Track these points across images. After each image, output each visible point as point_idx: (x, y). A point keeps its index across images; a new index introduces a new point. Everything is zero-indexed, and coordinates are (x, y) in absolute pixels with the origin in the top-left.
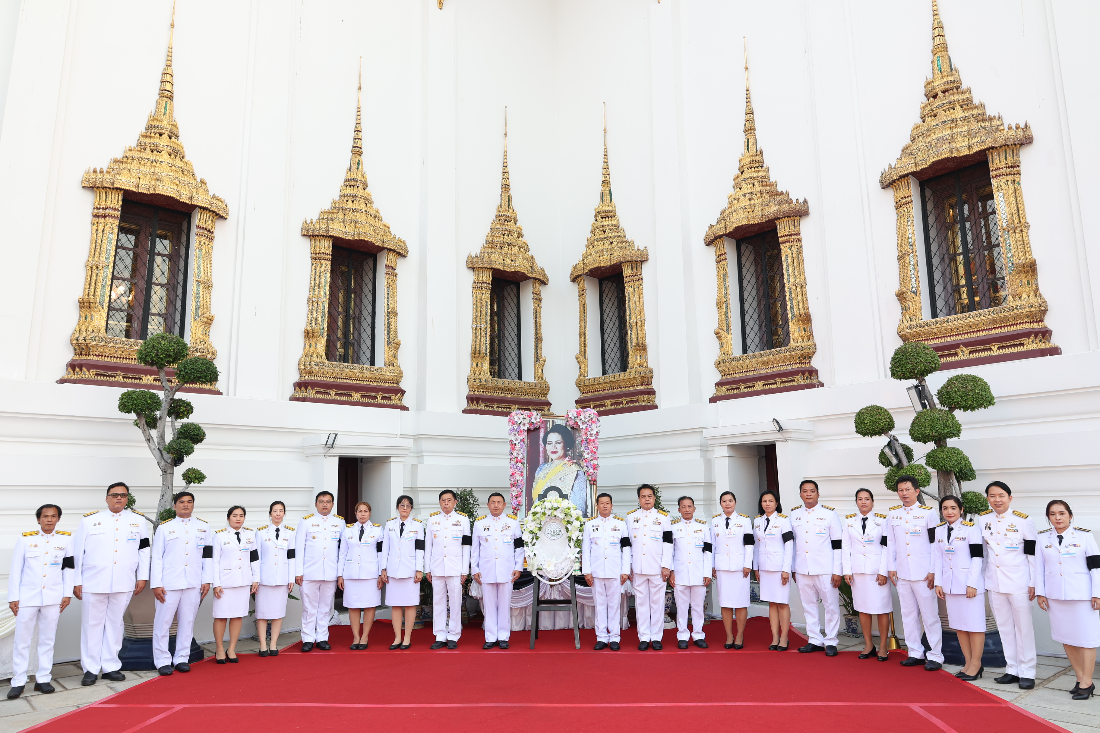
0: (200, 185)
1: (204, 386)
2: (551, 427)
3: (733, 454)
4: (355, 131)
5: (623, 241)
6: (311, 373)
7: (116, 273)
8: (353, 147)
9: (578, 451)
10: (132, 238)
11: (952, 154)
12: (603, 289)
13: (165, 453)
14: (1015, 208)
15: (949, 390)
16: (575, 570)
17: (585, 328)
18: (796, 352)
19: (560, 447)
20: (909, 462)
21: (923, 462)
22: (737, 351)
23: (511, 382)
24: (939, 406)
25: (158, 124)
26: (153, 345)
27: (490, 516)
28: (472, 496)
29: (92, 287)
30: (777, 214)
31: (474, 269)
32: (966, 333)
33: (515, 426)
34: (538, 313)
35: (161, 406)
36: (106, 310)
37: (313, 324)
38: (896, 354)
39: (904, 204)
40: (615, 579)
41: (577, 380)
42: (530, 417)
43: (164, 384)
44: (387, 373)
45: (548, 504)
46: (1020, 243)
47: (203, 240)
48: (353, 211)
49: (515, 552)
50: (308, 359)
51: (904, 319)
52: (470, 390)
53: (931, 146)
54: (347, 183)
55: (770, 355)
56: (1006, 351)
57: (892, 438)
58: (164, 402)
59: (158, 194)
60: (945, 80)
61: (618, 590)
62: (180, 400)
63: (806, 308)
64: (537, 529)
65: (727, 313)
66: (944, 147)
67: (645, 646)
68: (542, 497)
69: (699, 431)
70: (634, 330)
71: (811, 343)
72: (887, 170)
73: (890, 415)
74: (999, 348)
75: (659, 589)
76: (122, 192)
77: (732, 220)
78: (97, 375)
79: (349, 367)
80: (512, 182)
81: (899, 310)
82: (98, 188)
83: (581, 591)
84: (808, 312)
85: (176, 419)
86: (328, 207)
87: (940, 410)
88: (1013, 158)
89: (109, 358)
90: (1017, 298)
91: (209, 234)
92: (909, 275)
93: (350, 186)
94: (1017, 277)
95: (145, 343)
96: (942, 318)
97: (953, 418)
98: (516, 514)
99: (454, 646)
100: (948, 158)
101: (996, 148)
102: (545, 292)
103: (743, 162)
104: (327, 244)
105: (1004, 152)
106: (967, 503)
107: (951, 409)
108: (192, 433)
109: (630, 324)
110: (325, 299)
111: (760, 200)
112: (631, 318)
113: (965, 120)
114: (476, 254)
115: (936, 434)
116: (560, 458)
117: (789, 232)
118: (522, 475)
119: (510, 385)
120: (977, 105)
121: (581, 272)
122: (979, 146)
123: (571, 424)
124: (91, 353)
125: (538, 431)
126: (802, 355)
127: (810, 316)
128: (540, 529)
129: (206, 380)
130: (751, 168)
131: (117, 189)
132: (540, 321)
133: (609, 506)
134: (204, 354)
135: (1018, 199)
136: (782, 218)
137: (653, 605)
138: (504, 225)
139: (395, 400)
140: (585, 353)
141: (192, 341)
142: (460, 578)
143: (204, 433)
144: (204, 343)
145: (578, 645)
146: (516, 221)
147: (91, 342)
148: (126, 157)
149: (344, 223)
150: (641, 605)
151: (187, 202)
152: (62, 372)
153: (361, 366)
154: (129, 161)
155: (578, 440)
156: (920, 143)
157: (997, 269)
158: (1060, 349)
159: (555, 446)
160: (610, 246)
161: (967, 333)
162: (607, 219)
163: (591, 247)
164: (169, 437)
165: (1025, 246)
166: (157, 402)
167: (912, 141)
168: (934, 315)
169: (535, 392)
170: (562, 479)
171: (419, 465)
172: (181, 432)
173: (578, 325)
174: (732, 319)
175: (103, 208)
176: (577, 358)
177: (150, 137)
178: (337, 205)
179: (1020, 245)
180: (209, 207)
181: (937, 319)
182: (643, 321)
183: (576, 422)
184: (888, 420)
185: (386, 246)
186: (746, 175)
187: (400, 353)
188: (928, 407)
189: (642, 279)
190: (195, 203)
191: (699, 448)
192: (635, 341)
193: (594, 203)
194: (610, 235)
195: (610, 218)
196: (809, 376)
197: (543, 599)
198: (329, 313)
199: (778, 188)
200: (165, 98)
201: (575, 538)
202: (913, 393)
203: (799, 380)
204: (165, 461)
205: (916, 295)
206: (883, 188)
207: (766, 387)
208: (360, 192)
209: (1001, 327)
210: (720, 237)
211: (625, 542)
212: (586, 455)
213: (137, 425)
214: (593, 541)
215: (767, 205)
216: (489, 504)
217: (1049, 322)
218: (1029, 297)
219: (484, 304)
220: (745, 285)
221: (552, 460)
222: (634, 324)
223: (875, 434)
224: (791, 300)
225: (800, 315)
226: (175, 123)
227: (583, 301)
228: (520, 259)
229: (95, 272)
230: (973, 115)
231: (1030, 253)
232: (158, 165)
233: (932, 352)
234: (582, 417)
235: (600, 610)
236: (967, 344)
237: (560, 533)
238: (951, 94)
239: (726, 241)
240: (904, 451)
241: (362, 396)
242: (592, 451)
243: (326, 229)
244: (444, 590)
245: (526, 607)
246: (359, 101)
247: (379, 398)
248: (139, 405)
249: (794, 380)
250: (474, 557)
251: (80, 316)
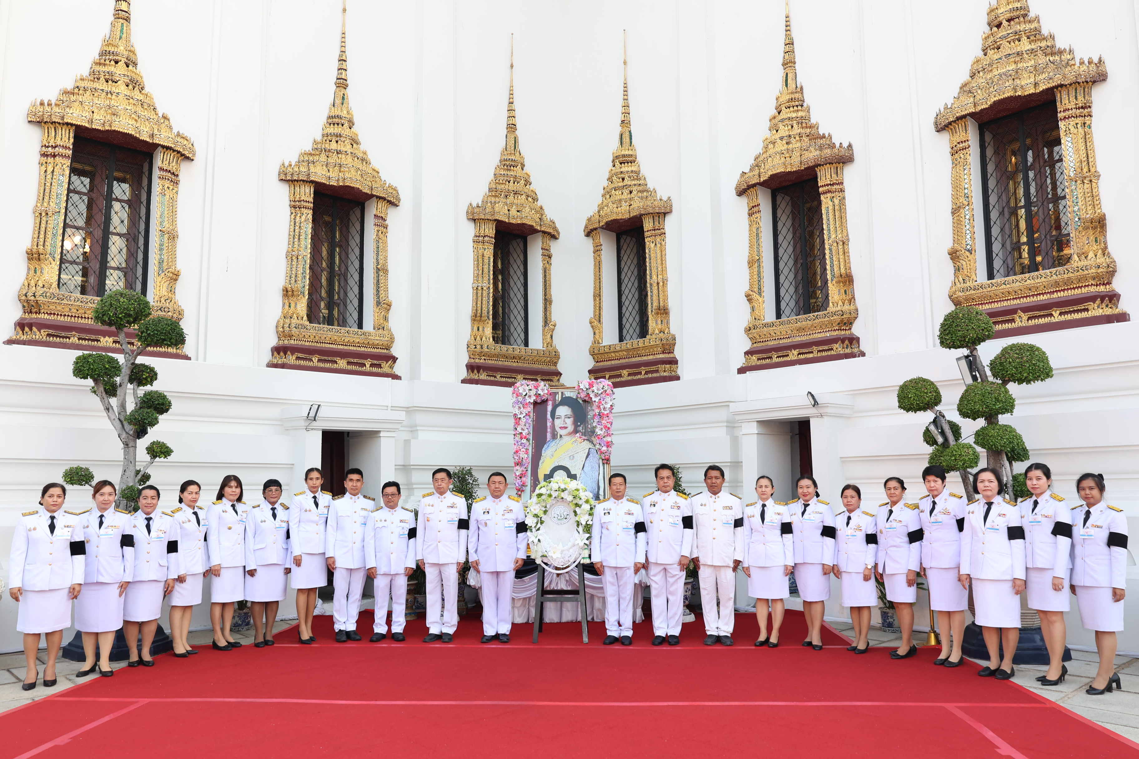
0: (162, 121)
1: (170, 350)
2: (560, 399)
3: (762, 431)
4: (340, 61)
5: (644, 189)
6: (291, 336)
7: (68, 221)
8: (337, 79)
9: (589, 426)
10: (87, 181)
11: (1016, 92)
12: (621, 244)
13: (126, 424)
14: (1085, 155)
15: (1003, 360)
16: (583, 558)
17: (600, 289)
18: (835, 317)
19: (569, 422)
20: (956, 440)
21: (971, 441)
22: (770, 316)
23: (516, 349)
24: (991, 379)
25: (113, 50)
26: (111, 303)
27: (490, 498)
28: (472, 476)
29: (42, 236)
30: (818, 160)
31: (475, 220)
32: (1024, 297)
33: (519, 398)
34: (547, 271)
35: (120, 371)
36: (58, 263)
37: (293, 282)
38: (945, 320)
39: (960, 150)
40: (628, 568)
41: (591, 347)
42: (536, 388)
43: (124, 347)
44: (376, 337)
45: (554, 485)
46: (1089, 195)
47: (167, 184)
48: (337, 153)
49: (517, 537)
50: (288, 321)
51: (957, 281)
52: (470, 358)
53: (992, 83)
54: (330, 121)
55: (806, 320)
56: (1068, 317)
57: (938, 414)
58: (125, 367)
59: (114, 131)
60: (1011, 7)
61: (631, 579)
62: (143, 365)
63: (848, 268)
64: (542, 512)
65: (759, 273)
66: (1007, 84)
67: (659, 641)
68: (549, 477)
69: (725, 405)
70: (655, 292)
71: (852, 307)
72: (942, 110)
73: (937, 388)
74: (1061, 314)
75: (677, 580)
76: (74, 128)
77: (767, 167)
78: (49, 335)
79: (334, 330)
80: (519, 121)
81: (952, 270)
82: (45, 122)
83: (590, 580)
84: (850, 273)
85: (138, 386)
86: (308, 147)
87: (992, 383)
88: (1084, 97)
89: (62, 317)
90: (1083, 257)
91: (174, 177)
92: (964, 231)
93: (334, 124)
94: (1083, 234)
95: (102, 300)
96: (999, 280)
97: (1007, 391)
98: (520, 496)
99: (449, 639)
100: (1011, 97)
101: (1066, 85)
102: (555, 247)
103: (781, 100)
104: (308, 190)
105: (1074, 90)
106: (1018, 486)
107: (1005, 382)
108: (156, 402)
109: (651, 285)
110: (306, 251)
111: (799, 144)
112: (652, 278)
113: (1031, 53)
114: (478, 204)
115: (987, 410)
116: (570, 434)
117: (831, 181)
118: (527, 453)
119: (516, 352)
120: (1046, 35)
121: (596, 225)
122: (1046, 83)
123: (582, 396)
124: (42, 311)
125: (545, 404)
126: (842, 321)
127: (852, 277)
128: (545, 512)
129: (172, 343)
130: (789, 107)
131: (68, 124)
132: (550, 281)
133: (622, 487)
134: (170, 313)
135: (1088, 144)
136: (823, 165)
137: (670, 597)
138: (510, 170)
139: (386, 368)
140: (600, 317)
141: (156, 299)
142: (456, 565)
143: (170, 403)
144: (169, 301)
145: (586, 639)
146: (523, 166)
147: (41, 298)
148: (78, 87)
149: (327, 166)
150: (657, 596)
151: (148, 140)
152: (9, 331)
153: (347, 329)
154: (81, 92)
155: (591, 414)
156: (981, 80)
157: (1063, 224)
158: (1129, 315)
159: (564, 421)
160: (629, 196)
161: (1026, 297)
162: (626, 164)
163: (608, 196)
164: (131, 406)
165: (1094, 198)
166: (116, 367)
167: (971, 77)
168: (991, 276)
169: (543, 360)
170: (572, 458)
171: (412, 441)
172: (144, 401)
173: (592, 285)
174: (764, 280)
175: (52, 146)
176: (591, 323)
177: (105, 65)
178: (319, 146)
179: (1089, 197)
180: (173, 146)
181: (993, 281)
182: (665, 281)
183: (588, 394)
184: (934, 394)
185: (375, 193)
186: (783, 115)
187: (391, 315)
188: (979, 380)
189: (665, 233)
190: (156, 141)
191: (725, 424)
192: (655, 304)
193: (612, 146)
194: (629, 183)
195: (630, 164)
196: (849, 345)
197: (548, 589)
198: (311, 268)
199: (819, 130)
200: (120, 20)
201: (584, 523)
202: (964, 363)
203: (838, 349)
204: (127, 433)
205: (971, 254)
206: (938, 131)
207: (802, 357)
208: (345, 131)
209: (1063, 290)
210: (754, 186)
211: (640, 527)
212: (598, 431)
213: (95, 392)
214: (605, 526)
215: (807, 150)
216: (488, 485)
217: (1117, 285)
218: (1096, 256)
219: (486, 261)
220: (780, 241)
221: (561, 436)
222: (655, 285)
223: (920, 409)
224: (831, 258)
225: (841, 275)
226: (132, 49)
227: (598, 258)
228: (527, 209)
229: (44, 219)
230: (1041, 48)
231: (1099, 206)
232: (114, 97)
233: (985, 318)
234: (595, 388)
235: (611, 601)
236: (1025, 310)
237: (568, 517)
238: (1017, 23)
239: (759, 190)
240: (951, 428)
241: (349, 363)
242: (606, 427)
243: (306, 173)
244: (438, 578)
245: (530, 598)
246: (344, 25)
247: (368, 366)
248: (95, 370)
249: (832, 349)
250: (471, 542)
251: (29, 269)
